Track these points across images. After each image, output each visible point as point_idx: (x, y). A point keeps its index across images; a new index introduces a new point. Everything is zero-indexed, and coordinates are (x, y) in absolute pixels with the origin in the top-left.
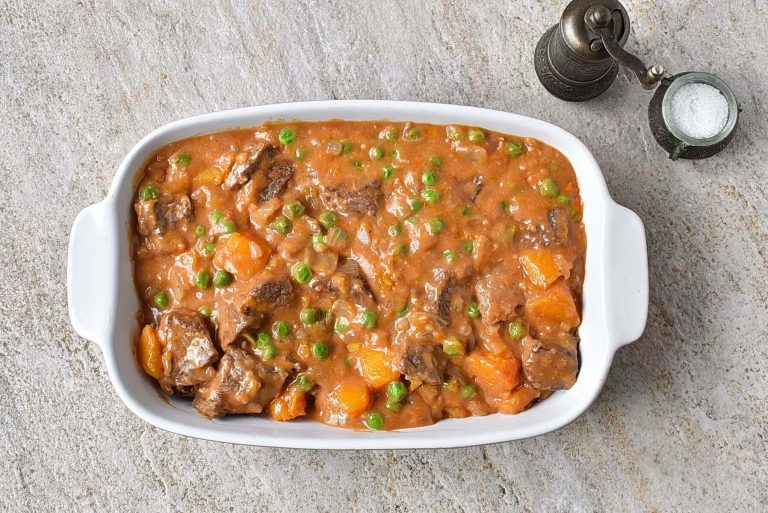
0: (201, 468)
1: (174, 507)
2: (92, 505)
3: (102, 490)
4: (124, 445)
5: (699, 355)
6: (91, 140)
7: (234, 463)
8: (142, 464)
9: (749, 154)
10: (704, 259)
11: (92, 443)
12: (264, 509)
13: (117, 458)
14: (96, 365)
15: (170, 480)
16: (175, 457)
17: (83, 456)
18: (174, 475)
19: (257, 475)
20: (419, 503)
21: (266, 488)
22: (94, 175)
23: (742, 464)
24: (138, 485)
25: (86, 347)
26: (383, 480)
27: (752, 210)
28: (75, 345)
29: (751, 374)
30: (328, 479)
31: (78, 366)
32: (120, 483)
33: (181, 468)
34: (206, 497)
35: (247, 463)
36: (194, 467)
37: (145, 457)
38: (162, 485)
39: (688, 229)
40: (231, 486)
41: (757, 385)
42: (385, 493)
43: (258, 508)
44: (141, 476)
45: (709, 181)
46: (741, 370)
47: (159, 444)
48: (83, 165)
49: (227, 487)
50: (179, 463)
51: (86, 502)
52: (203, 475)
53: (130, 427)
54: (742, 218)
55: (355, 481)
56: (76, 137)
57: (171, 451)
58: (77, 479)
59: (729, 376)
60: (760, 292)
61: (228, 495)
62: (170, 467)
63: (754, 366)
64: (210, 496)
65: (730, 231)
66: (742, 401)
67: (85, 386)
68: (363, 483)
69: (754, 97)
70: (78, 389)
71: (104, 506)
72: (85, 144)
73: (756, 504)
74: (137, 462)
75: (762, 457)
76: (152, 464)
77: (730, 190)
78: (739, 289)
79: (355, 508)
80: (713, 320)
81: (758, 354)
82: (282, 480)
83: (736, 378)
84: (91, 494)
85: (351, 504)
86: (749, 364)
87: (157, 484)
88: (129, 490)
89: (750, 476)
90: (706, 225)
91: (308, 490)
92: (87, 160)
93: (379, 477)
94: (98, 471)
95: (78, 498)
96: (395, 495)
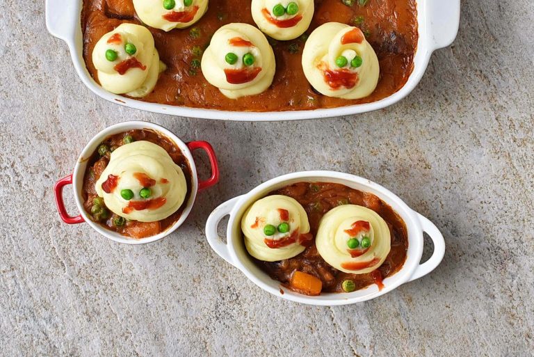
0: (91, 254)
1: (71, 281)
2: (13, 277)
3: (21, 267)
4: (37, 236)
5: (448, 190)
6: (20, 18)
7: (115, 252)
8: (50, 250)
9: (494, 47)
10: (456, 122)
11: (15, 234)
12: (135, 285)
13: (33, 245)
14: (19, 179)
15: (69, 262)
16: (73, 246)
17: (8, 243)
18: (72, 259)
19: (130, 261)
20: (244, 285)
21: (136, 270)
22: (22, 43)
23: (474, 269)
24: (47, 264)
25: (12, 166)
26: (219, 268)
27: (493, 88)
28: (5, 164)
29: (484, 205)
30: (181, 266)
31: (6, 179)
32: (34, 263)
33: (77, 254)
34: (94, 275)
35: (123, 253)
36: (86, 254)
37: (52, 245)
38: (63, 265)
39: (446, 100)
40: (112, 268)
41: (488, 213)
42: (220, 277)
43: (130, 284)
44: (48, 258)
45: (464, 66)
46: (478, 203)
47: (62, 236)
48: (14, 35)
49: (108, 269)
50: (75, 251)
51: (9, 275)
52: (93, 259)
53: (42, 224)
54: (486, 94)
55: (199, 268)
56: (10, 15)
57: (70, 241)
58: (4, 259)
59: (468, 205)
60: (494, 147)
61: (109, 274)
62: (69, 253)
63: (487, 199)
64: (97, 274)
65: (476, 102)
66: (477, 224)
67: (11, 194)
68: (205, 271)
69: (499, 6)
70: (6, 195)
71: (22, 278)
72: (16, 20)
73: (482, 297)
74: (46, 248)
75: (488, 264)
76: (56, 250)
77: (479, 73)
78: (480, 144)
79: (198, 288)
80: (460, 166)
81: (490, 191)
82: (148, 266)
83: (474, 207)
84: (13, 269)
85: (196, 284)
86: (483, 198)
87: (60, 264)
88: (40, 268)
89: (479, 277)
90: (460, 97)
91: (166, 273)
92: (18, 32)
93: (216, 266)
94: (18, 254)
95: (4, 272)
96: (227, 279)
